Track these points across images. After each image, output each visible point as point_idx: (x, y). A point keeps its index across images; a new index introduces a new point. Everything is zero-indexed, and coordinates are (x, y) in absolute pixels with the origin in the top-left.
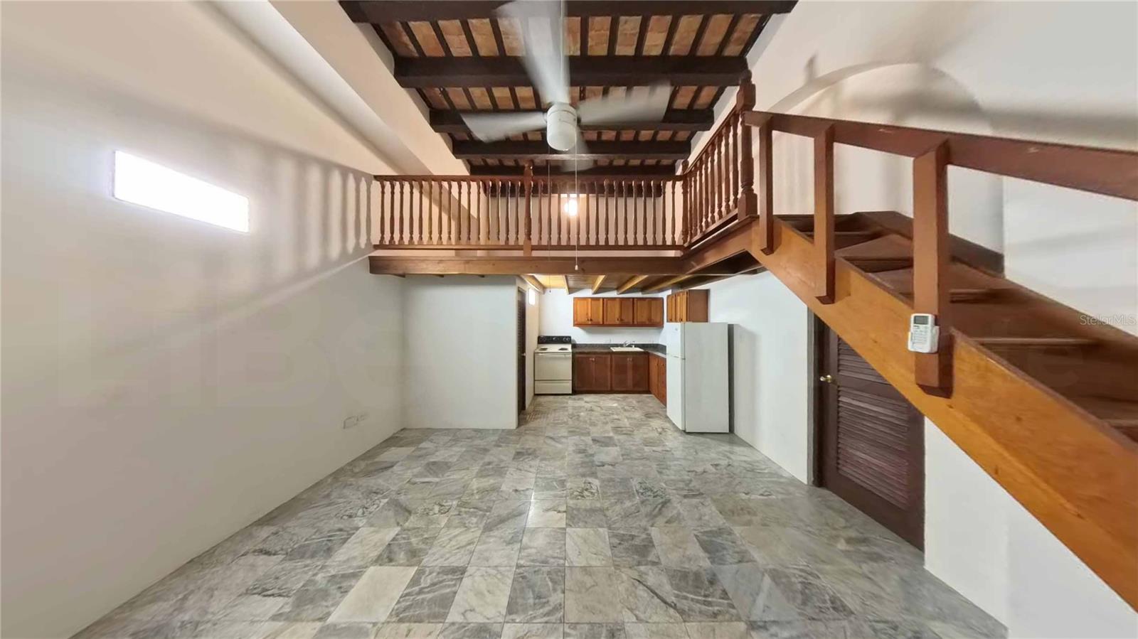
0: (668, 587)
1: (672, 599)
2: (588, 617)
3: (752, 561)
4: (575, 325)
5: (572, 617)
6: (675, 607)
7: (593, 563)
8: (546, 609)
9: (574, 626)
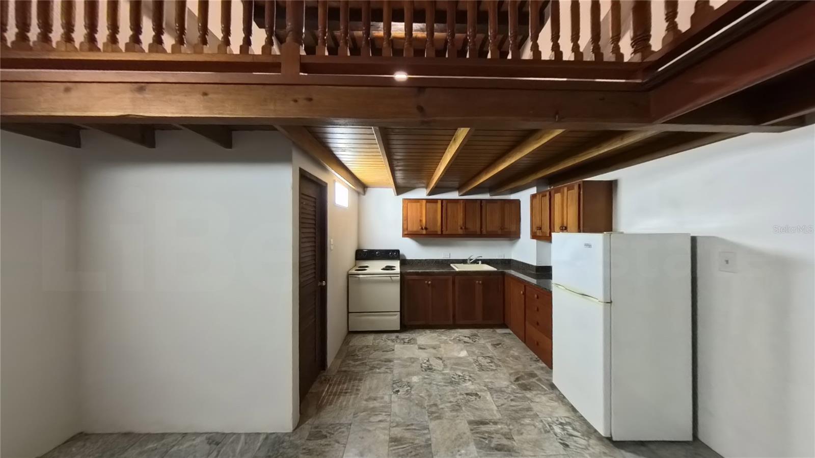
4: (404, 235)
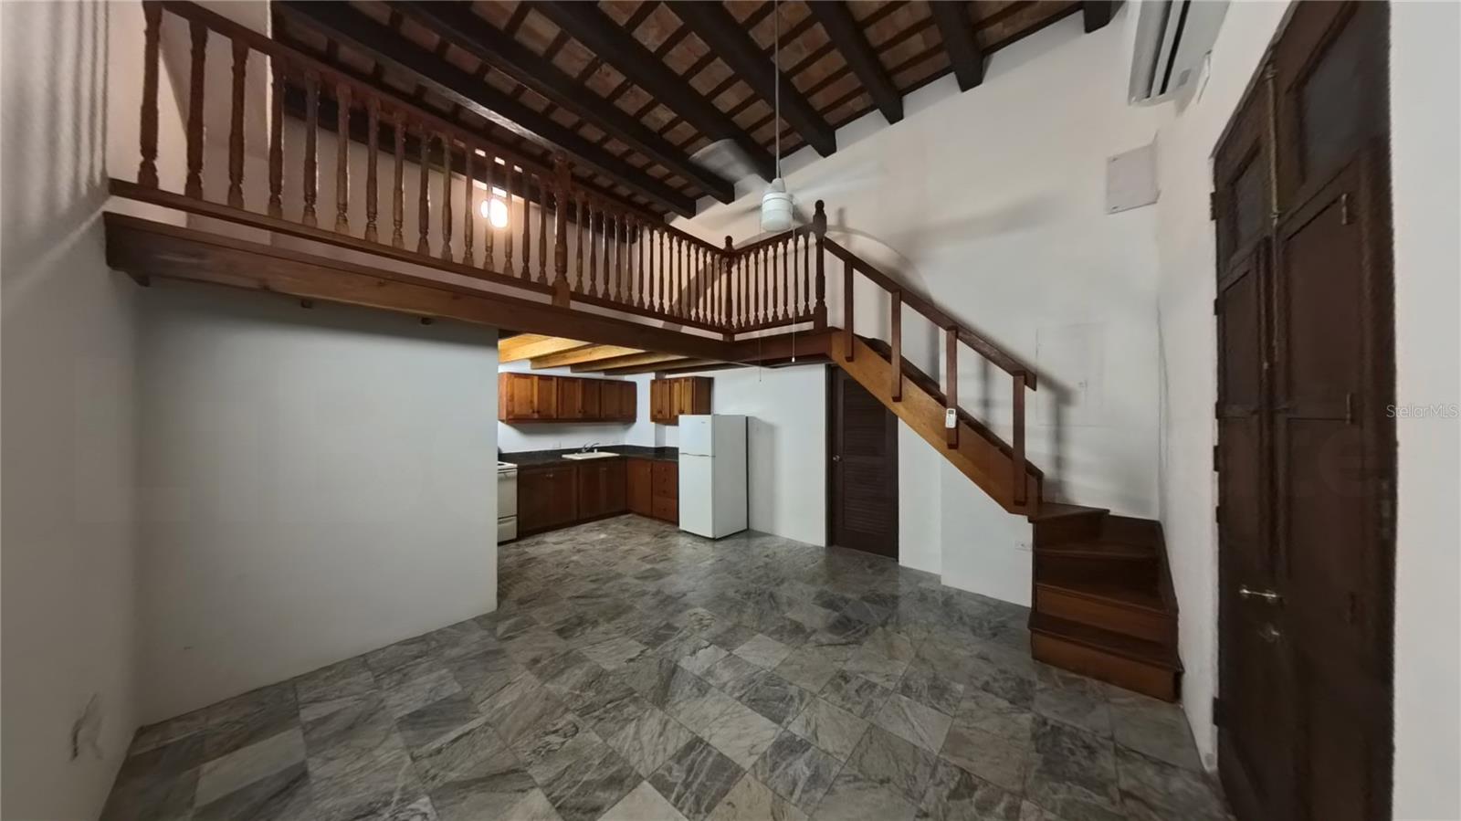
0: (835, 637)
1: (844, 641)
2: (823, 682)
3: (850, 600)
5: (816, 690)
6: (849, 643)
7: (783, 657)
8: (797, 700)
9: (822, 691)
